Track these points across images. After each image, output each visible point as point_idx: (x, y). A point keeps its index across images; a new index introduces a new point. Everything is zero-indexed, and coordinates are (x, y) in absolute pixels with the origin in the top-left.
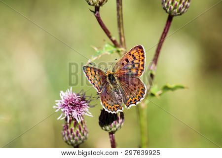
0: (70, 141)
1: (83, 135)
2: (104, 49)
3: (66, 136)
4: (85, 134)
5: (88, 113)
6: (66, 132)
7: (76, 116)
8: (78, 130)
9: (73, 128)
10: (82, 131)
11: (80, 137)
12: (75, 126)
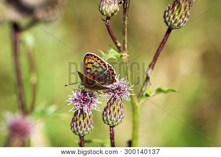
0: (78, 132)
1: (90, 127)
2: (110, 53)
3: (75, 127)
4: (91, 126)
5: (97, 108)
6: (75, 124)
7: (86, 109)
8: (86, 123)
9: (82, 121)
10: (89, 124)
11: (87, 128)
12: (83, 119)
